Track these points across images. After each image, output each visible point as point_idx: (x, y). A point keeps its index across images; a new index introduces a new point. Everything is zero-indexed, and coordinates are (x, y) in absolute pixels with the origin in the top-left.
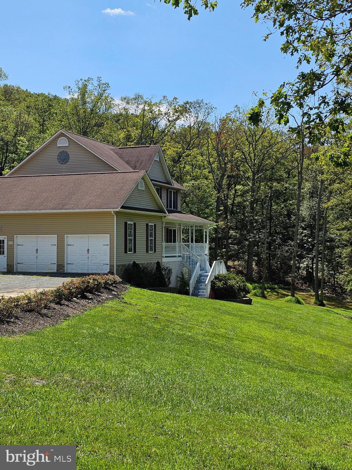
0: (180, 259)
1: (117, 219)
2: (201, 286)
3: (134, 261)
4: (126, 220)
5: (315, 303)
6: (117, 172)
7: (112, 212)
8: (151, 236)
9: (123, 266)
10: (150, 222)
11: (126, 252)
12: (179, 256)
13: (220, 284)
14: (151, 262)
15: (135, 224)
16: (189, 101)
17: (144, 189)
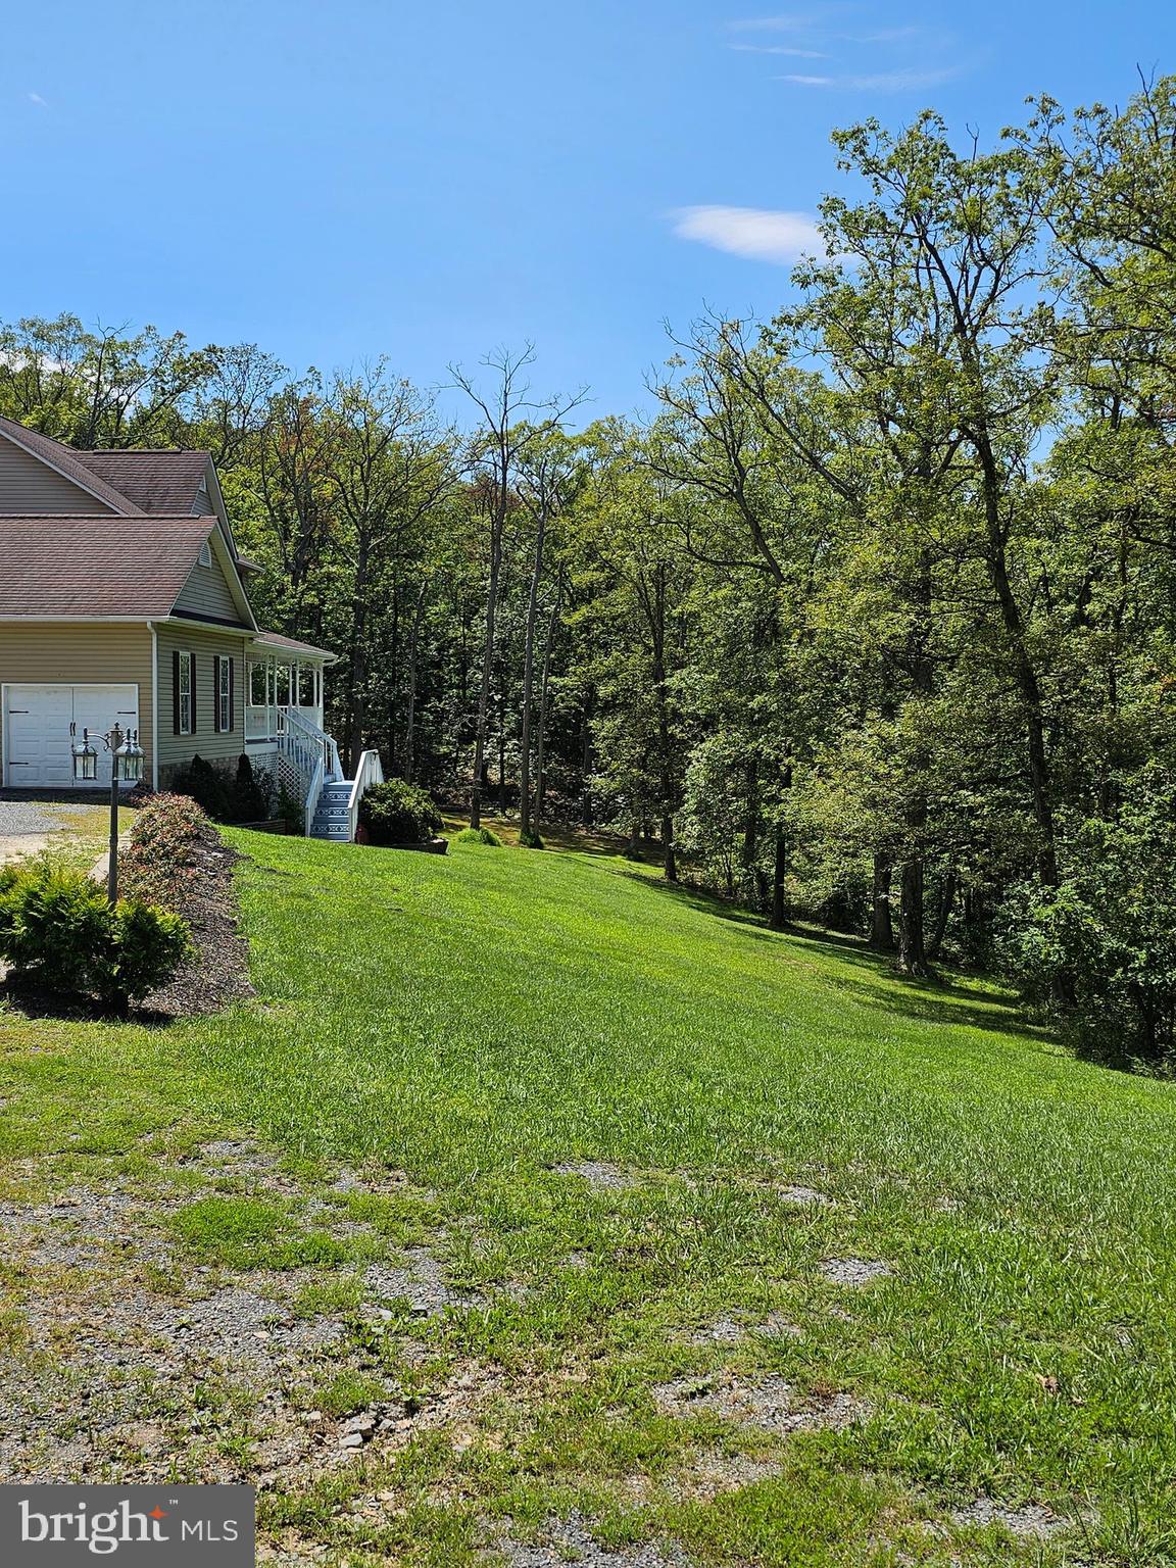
0: (273, 747)
1: (161, 643)
2: (332, 813)
3: (197, 756)
4: (175, 647)
5: (522, 842)
6: (117, 516)
7: (149, 625)
8: (225, 690)
9: (171, 767)
10: (222, 654)
11: (176, 732)
12: (272, 740)
13: (380, 808)
14: (223, 755)
15: (193, 656)
16: (218, 346)
17: (210, 565)
